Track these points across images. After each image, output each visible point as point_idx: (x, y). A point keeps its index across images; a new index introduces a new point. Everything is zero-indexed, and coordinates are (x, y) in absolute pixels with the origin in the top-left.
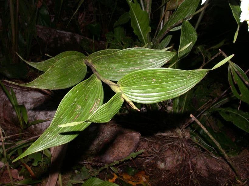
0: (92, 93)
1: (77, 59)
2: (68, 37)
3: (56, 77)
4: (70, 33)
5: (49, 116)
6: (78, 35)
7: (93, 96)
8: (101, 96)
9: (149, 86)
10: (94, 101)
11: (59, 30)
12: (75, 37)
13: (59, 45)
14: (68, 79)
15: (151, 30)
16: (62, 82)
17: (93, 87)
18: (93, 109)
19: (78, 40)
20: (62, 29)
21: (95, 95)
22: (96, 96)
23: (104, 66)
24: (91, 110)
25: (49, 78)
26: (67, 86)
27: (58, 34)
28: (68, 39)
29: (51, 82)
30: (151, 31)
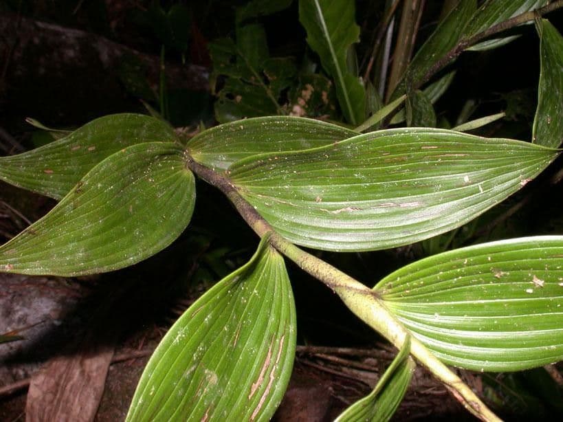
0: (256, 314)
1: (164, 155)
2: (72, 47)
3: (87, 228)
4: (79, 33)
5: (20, 320)
6: (106, 40)
7: (259, 324)
8: (288, 322)
9: (510, 304)
10: (263, 346)
11: (42, 21)
12: (94, 45)
13: (42, 71)
14: (130, 230)
15: (360, 36)
16: (110, 245)
17: (259, 289)
18: (261, 378)
19: (105, 57)
20: (53, 19)
21: (267, 319)
22: (270, 324)
23: (277, 190)
24: (255, 386)
25: (63, 233)
26: (126, 258)
27: (41, 34)
28: (71, 53)
29: (71, 246)
30: (359, 41)
